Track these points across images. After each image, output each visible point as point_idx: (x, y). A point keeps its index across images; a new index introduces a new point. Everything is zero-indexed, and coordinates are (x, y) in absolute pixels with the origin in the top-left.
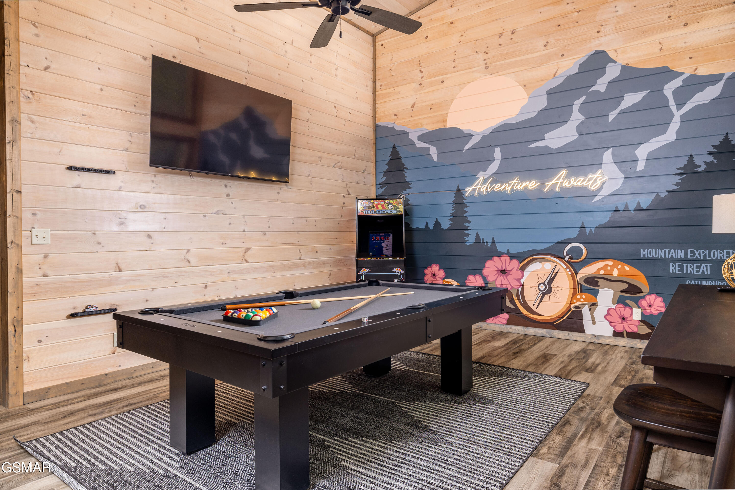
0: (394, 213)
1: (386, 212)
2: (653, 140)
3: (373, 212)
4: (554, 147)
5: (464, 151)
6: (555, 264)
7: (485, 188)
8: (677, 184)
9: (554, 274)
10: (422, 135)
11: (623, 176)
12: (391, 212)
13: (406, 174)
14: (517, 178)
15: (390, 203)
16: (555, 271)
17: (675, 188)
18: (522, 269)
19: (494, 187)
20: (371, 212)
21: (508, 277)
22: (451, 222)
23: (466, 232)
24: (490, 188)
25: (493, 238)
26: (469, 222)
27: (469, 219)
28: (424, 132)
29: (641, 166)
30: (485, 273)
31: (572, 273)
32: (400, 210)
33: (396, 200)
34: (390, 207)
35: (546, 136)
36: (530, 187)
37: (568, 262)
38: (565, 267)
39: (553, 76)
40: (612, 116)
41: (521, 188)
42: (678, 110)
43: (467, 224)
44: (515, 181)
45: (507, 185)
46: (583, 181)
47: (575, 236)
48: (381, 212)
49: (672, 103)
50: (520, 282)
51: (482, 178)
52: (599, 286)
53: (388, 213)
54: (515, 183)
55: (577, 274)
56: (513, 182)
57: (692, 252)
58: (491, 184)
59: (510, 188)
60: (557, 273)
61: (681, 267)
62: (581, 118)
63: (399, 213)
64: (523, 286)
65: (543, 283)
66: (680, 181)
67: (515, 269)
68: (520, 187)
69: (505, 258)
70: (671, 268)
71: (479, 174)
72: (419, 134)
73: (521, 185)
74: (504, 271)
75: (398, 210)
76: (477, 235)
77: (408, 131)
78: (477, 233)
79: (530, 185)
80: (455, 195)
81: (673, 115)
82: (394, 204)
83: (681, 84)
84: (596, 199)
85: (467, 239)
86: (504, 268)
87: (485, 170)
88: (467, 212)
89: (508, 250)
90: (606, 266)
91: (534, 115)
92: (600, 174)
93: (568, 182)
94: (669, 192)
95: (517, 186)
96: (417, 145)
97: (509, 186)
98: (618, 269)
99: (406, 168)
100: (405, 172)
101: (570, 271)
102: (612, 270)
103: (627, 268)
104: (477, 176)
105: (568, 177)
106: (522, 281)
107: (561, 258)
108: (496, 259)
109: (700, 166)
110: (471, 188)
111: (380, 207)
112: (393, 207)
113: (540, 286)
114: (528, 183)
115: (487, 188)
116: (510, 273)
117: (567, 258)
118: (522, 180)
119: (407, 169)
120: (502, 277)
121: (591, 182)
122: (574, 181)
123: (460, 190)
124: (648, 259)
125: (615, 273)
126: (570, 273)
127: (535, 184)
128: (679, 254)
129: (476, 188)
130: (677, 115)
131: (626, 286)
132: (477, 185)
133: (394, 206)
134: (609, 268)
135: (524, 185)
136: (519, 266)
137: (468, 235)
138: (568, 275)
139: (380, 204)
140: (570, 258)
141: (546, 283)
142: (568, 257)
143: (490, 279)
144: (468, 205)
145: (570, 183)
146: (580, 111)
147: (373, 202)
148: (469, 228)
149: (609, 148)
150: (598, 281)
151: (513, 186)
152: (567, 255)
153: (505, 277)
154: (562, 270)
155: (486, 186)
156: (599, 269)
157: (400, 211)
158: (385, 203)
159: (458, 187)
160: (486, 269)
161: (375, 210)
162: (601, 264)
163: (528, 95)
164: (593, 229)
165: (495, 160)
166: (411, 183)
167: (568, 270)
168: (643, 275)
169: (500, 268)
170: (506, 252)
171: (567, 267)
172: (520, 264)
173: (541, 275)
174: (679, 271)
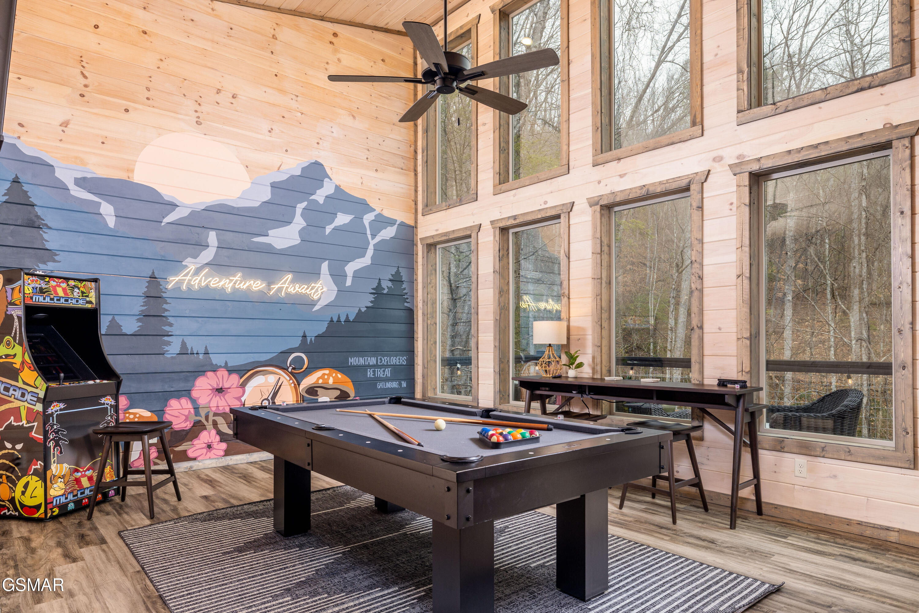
0: (82, 304)
1: (70, 301)
2: (357, 260)
3: (48, 299)
4: (278, 248)
5: (163, 224)
6: (279, 376)
7: (197, 281)
8: (371, 302)
9: (278, 387)
10: (84, 179)
11: (336, 289)
12: (77, 301)
13: (45, 236)
14: (239, 275)
15: (75, 286)
16: (279, 384)
17: (371, 305)
18: (243, 386)
19: (210, 282)
20: (44, 299)
21: (226, 397)
22: (140, 324)
23: (166, 338)
24: (204, 281)
25: (206, 347)
26: (171, 325)
27: (171, 320)
28: (89, 176)
29: (349, 282)
30: (194, 394)
31: (295, 385)
32: (91, 299)
33: (84, 283)
34: (75, 294)
35: (271, 232)
36: (255, 287)
37: (291, 373)
38: (288, 379)
39: (277, 169)
40: (329, 229)
41: (245, 287)
42: (373, 239)
43: (167, 328)
44: (237, 278)
45: (228, 281)
46: (307, 289)
47: (297, 345)
48: (62, 300)
49: (368, 232)
50: (241, 401)
51: (194, 267)
52: (318, 395)
53: (72, 304)
54: (237, 281)
55: (299, 385)
56: (235, 279)
57: (381, 359)
58: (207, 276)
59: (231, 285)
60: (281, 385)
61: (374, 371)
62: (304, 224)
63: (89, 306)
64: (244, 405)
65: (267, 399)
66: (373, 299)
67: (235, 386)
68: (243, 286)
69: (222, 373)
70: (369, 373)
71: (186, 261)
72: (79, 175)
73: (244, 284)
74: (221, 389)
75: (88, 299)
76: (184, 344)
77: (51, 163)
78: (183, 340)
79: (255, 285)
80: (147, 284)
81: (369, 243)
82: (81, 289)
83: (373, 218)
84: (316, 308)
85: (166, 348)
86: (220, 386)
87: (195, 257)
88: (167, 310)
89: (226, 363)
90: (324, 374)
91: (257, 204)
92: (321, 284)
93: (293, 288)
94: (367, 307)
95: (239, 284)
96: (72, 193)
97: (229, 283)
98: (333, 377)
99: (46, 225)
100: (45, 233)
101: (293, 382)
102: (329, 378)
103: (339, 376)
104: (183, 263)
105: (293, 281)
106: (243, 399)
107: (285, 369)
108: (210, 374)
109: (384, 289)
110: (177, 279)
111: (61, 293)
112: (80, 294)
113: (264, 402)
114: (252, 282)
115: (200, 281)
116: (229, 390)
117: (290, 370)
118: (245, 278)
119: (50, 228)
120: (218, 397)
121: (313, 291)
122: (299, 288)
123: (155, 278)
124: (354, 366)
125: (331, 381)
126: (293, 385)
127: (260, 285)
128: (372, 361)
129: (185, 280)
130: (372, 243)
131: (338, 393)
132: (186, 275)
133: (83, 293)
134: (326, 377)
135: (247, 284)
136: (239, 382)
137: (168, 343)
138: (291, 387)
139: (60, 286)
140: (293, 369)
141: (269, 398)
142: (291, 368)
143: (202, 401)
144: (169, 300)
145: (295, 289)
146: (302, 215)
147: (49, 282)
148: (170, 334)
149: (326, 259)
150: (317, 391)
151: (235, 283)
152: (290, 366)
153: (222, 397)
154: (285, 383)
155: (199, 278)
156: (319, 379)
157: (90, 302)
158: (68, 285)
159: (153, 273)
160: (196, 389)
161: (52, 297)
162: (319, 373)
163: (250, 179)
164: (313, 339)
165: (208, 246)
166: (57, 253)
167: (291, 381)
168: (350, 381)
169: (215, 386)
170: (223, 365)
171: (291, 379)
172: (241, 378)
173: (264, 390)
174: (373, 375)
